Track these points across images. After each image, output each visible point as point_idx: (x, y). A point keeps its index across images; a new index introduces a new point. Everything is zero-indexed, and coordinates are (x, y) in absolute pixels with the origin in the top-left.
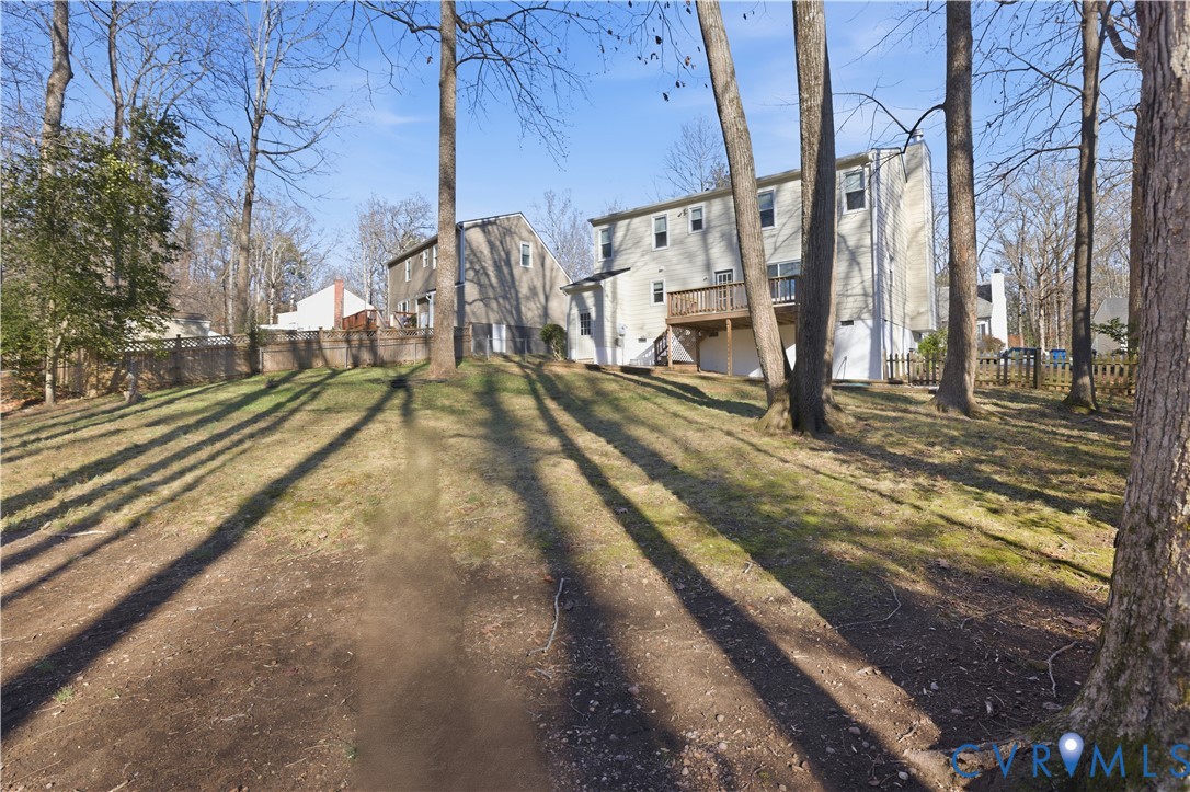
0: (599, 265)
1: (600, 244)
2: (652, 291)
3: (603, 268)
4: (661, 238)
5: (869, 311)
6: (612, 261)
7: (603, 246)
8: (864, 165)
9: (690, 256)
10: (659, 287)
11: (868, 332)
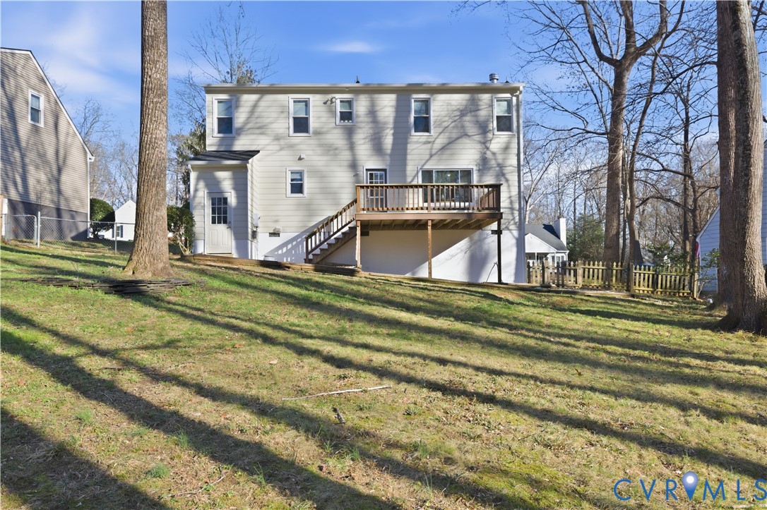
0: (215, 141)
1: (216, 116)
2: (289, 182)
3: (220, 145)
4: (301, 125)
5: (515, 223)
6: (233, 139)
7: (219, 119)
8: (512, 95)
9: (330, 150)
10: (297, 176)
11: (514, 241)
